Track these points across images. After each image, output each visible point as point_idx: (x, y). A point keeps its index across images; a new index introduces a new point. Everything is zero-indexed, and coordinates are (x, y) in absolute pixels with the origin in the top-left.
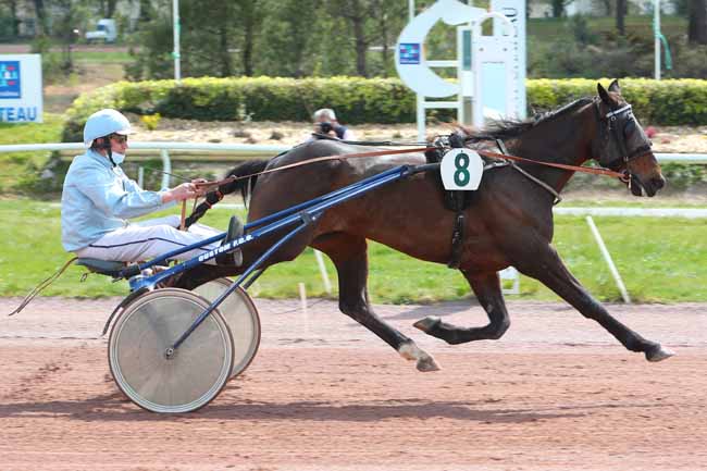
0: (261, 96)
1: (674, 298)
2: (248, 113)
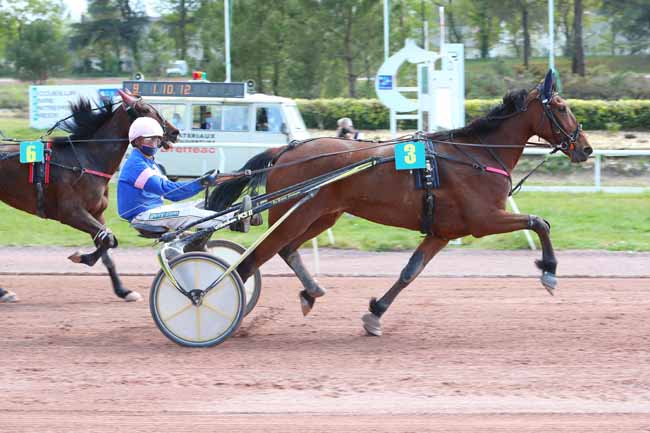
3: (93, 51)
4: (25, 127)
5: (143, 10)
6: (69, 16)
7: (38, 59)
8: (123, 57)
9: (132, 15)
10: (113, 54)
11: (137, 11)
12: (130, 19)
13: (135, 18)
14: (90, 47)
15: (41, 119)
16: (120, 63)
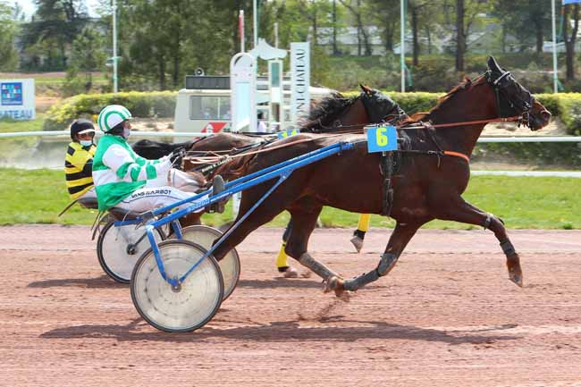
0: (164, 103)
1: (350, 224)
2: (156, 113)
3: (41, 48)
5: (85, 11)
6: (23, 17)
8: (67, 53)
9: (75, 16)
10: (58, 51)
11: (79, 12)
12: (74, 19)
13: (78, 18)
14: (38, 45)
16: (65, 59)
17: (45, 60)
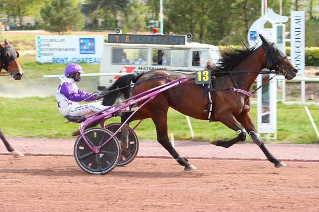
3: (99, 14)
4: (32, 61)
7: (60, 19)
8: (118, 18)
10: (112, 16)
14: (97, 11)
15: (43, 56)
16: (117, 22)
17: (102, 22)
